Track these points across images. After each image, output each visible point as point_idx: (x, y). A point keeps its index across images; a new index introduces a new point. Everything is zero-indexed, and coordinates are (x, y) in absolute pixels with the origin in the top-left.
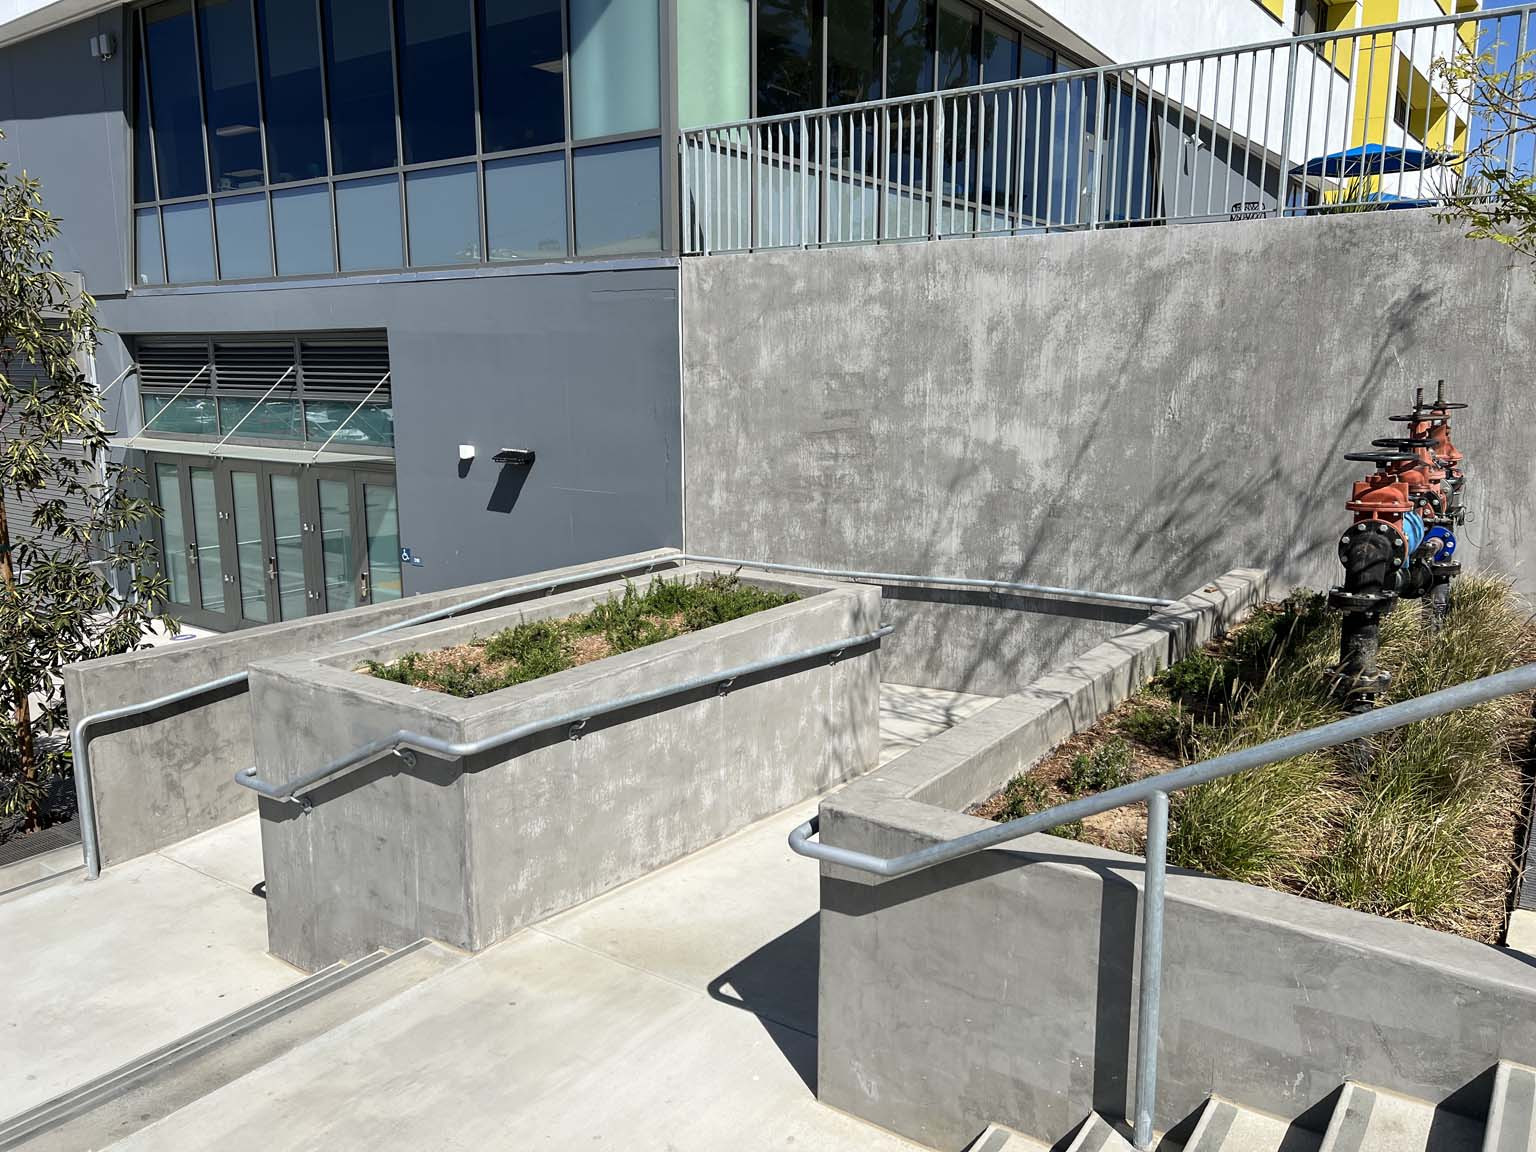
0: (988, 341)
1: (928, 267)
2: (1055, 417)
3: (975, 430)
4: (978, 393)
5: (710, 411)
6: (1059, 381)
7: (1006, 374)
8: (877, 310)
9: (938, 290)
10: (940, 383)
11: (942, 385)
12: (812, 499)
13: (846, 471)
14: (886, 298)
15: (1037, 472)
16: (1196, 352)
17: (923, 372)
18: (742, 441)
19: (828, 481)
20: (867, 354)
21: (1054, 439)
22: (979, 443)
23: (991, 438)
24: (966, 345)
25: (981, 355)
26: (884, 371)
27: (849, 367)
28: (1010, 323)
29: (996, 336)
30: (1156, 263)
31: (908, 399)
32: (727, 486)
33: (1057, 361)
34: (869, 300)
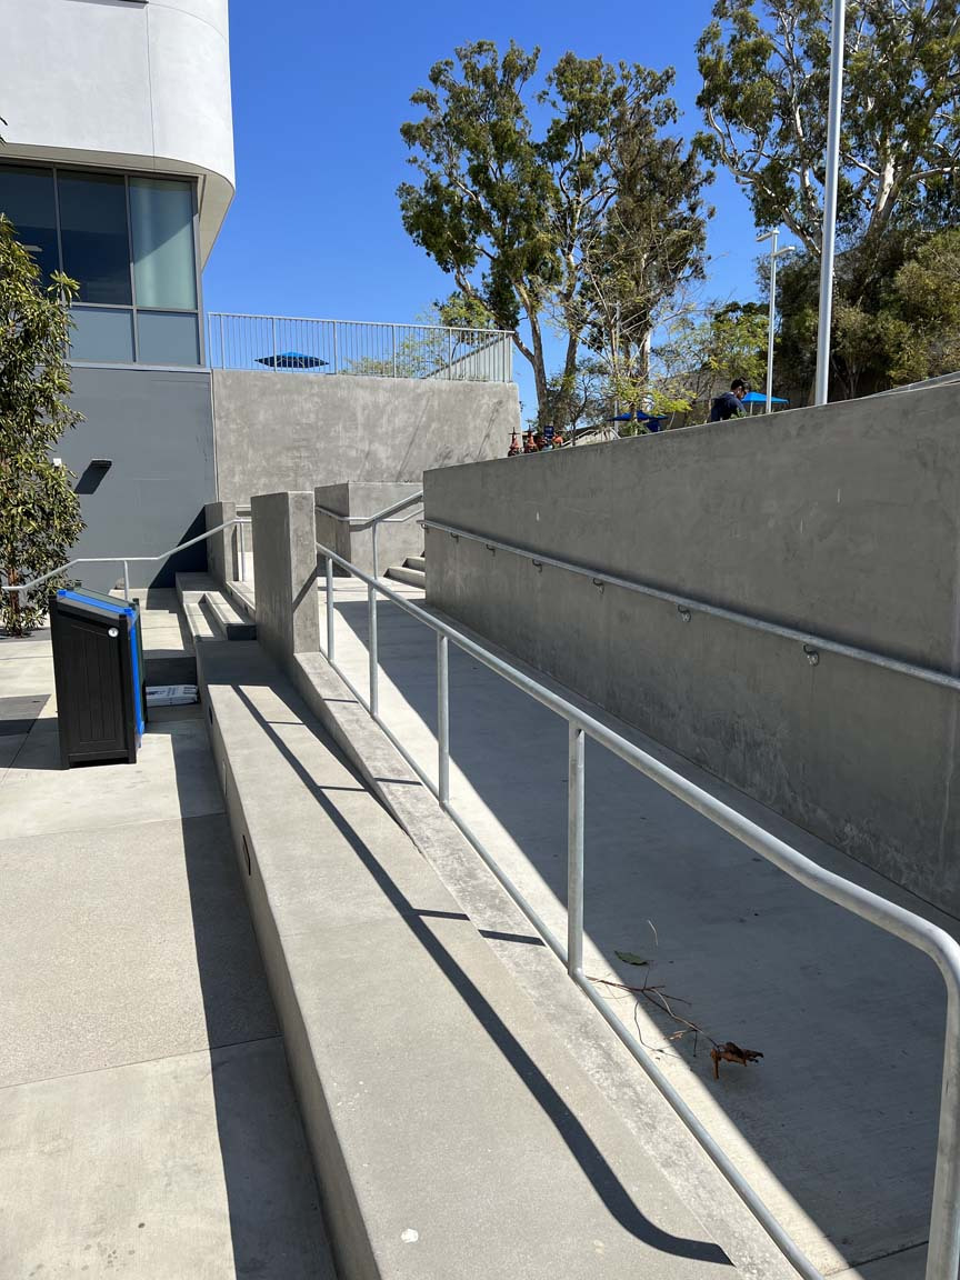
0: (363, 414)
1: (337, 384)
2: (389, 442)
3: (360, 446)
4: (360, 432)
5: (232, 439)
6: (390, 429)
7: (371, 426)
8: (316, 399)
9: (342, 393)
10: (344, 427)
11: (346, 429)
12: (289, 476)
13: (305, 463)
14: (320, 395)
15: (384, 461)
16: (433, 421)
17: (338, 424)
18: (251, 452)
19: (296, 469)
20: (312, 416)
21: (390, 450)
22: (362, 451)
23: (367, 449)
24: (354, 414)
25: (361, 418)
26: (320, 423)
27: (304, 421)
28: (371, 407)
29: (366, 412)
30: (419, 391)
31: (332, 434)
32: (243, 473)
33: (389, 421)
34: (313, 395)
